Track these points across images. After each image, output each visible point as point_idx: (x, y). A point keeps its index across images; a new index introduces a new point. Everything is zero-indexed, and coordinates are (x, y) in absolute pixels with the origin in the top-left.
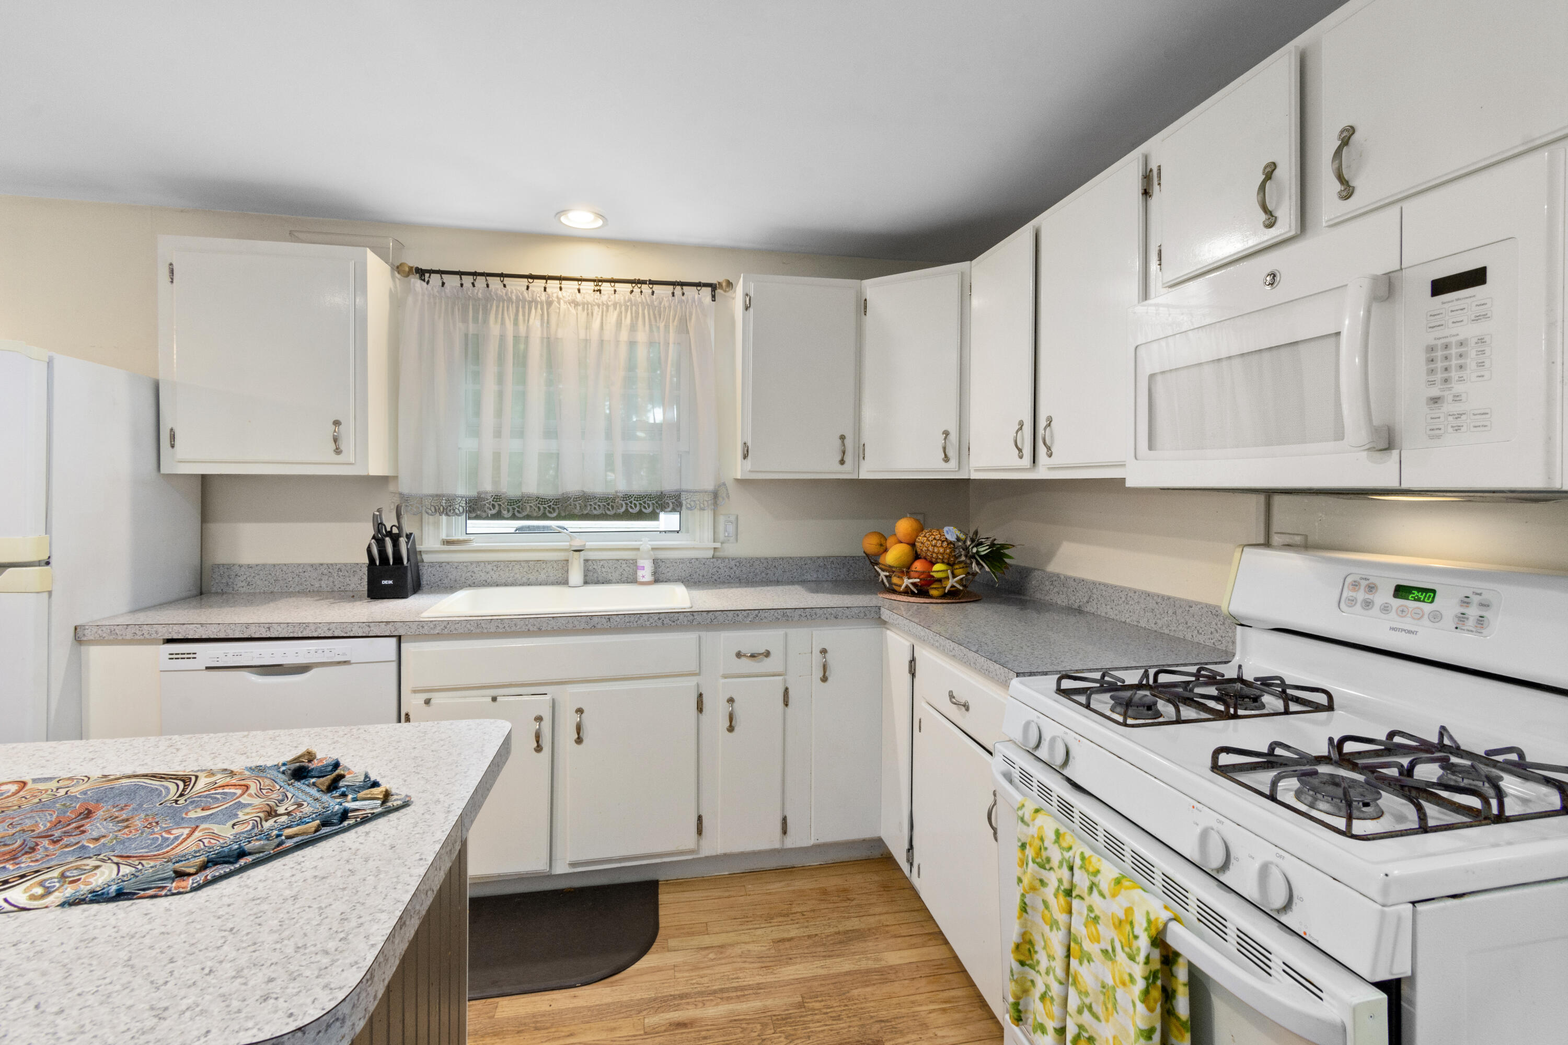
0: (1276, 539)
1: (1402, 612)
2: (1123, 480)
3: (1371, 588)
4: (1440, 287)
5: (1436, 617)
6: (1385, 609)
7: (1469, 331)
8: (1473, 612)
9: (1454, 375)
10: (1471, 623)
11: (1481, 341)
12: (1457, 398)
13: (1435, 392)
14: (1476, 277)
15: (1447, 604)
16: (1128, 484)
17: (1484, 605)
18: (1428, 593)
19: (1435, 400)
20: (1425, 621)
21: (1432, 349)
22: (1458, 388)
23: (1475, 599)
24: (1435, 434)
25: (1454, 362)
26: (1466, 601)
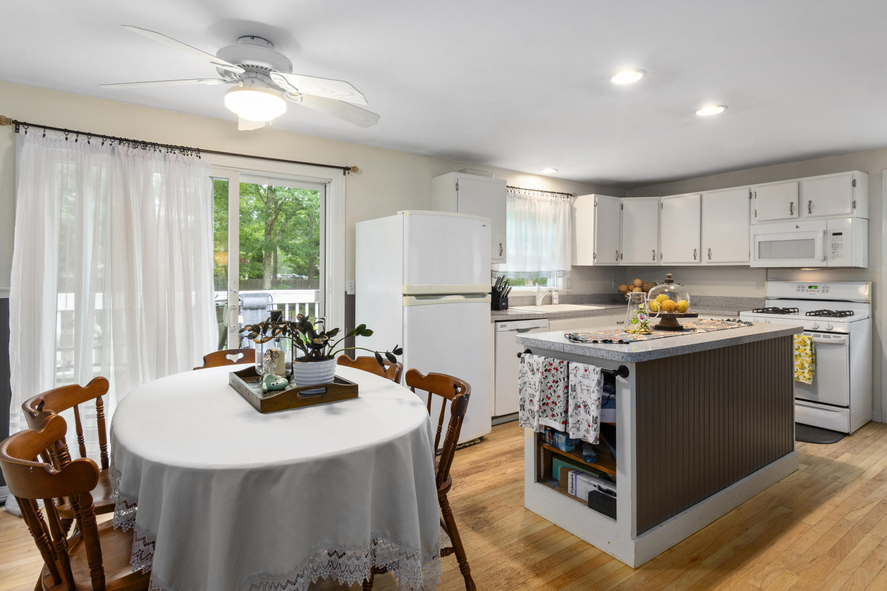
0: (769, 279)
1: (811, 291)
2: (749, 266)
3: (803, 287)
4: (834, 234)
5: (818, 291)
6: (807, 291)
7: (839, 242)
8: (825, 289)
9: (837, 248)
10: (825, 291)
11: (841, 244)
12: (837, 252)
13: (834, 251)
14: (840, 234)
15: (820, 288)
16: (751, 267)
17: (827, 288)
18: (816, 287)
19: (833, 252)
20: (816, 292)
21: (833, 244)
22: (838, 251)
23: (826, 287)
24: (834, 258)
25: (837, 247)
26: (824, 288)
